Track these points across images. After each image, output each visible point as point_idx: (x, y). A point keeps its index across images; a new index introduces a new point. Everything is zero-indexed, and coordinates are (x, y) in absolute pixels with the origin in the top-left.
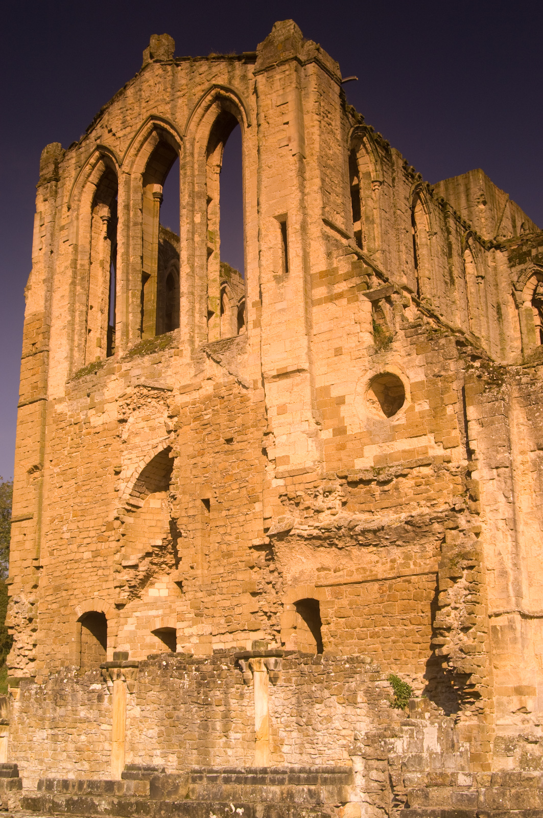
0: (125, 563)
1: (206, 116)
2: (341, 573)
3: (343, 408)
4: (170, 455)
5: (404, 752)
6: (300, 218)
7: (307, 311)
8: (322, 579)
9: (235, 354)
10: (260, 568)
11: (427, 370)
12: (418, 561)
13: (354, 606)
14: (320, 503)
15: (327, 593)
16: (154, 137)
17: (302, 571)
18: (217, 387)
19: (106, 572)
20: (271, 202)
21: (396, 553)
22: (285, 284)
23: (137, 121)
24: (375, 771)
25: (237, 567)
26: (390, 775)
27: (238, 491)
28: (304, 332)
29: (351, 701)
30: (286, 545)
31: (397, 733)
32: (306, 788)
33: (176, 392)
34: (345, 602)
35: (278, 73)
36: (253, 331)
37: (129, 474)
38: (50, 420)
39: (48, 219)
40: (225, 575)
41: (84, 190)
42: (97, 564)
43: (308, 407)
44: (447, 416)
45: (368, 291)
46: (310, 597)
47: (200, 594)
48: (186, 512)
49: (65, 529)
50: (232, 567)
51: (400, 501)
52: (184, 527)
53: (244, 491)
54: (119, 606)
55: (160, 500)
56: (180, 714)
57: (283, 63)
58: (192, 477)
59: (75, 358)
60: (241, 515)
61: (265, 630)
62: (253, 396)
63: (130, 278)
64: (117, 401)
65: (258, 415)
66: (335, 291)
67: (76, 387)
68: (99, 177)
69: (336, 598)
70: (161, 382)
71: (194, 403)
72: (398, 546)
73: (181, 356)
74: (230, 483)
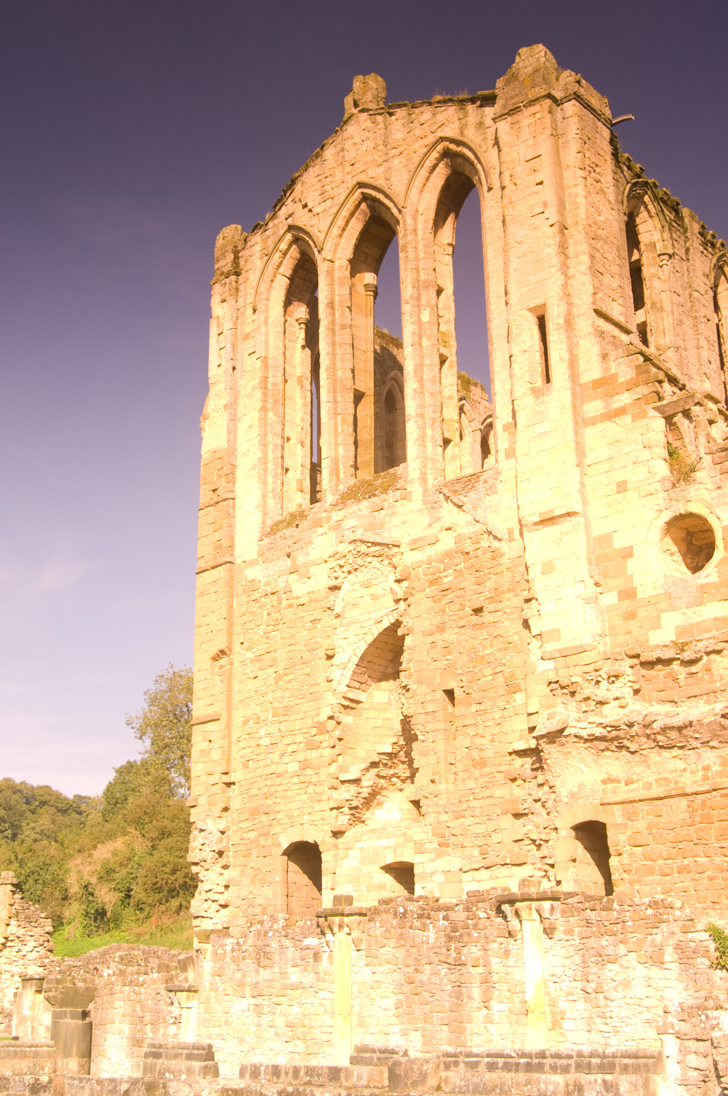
0: (343, 777)
1: (431, 179)
2: (635, 786)
3: (630, 562)
4: (400, 632)
6: (563, 309)
7: (577, 433)
8: (609, 795)
9: (481, 494)
10: (525, 781)
13: (654, 831)
14: (603, 691)
15: (616, 813)
16: (363, 211)
17: (582, 784)
18: (459, 539)
19: (319, 789)
20: (523, 290)
21: (710, 757)
22: (546, 399)
23: (340, 191)
24: (694, 1055)
25: (494, 780)
26: (714, 1061)
27: (491, 677)
28: (575, 461)
29: (657, 960)
30: (559, 749)
31: (722, 1004)
32: (599, 1077)
33: (404, 548)
34: (641, 825)
35: (525, 117)
36: (505, 463)
37: (345, 658)
38: (239, 589)
39: (227, 325)
40: (478, 790)
41: (274, 285)
42: (306, 779)
43: (583, 563)
45: (659, 404)
46: (593, 819)
47: (444, 817)
48: (423, 708)
49: (262, 732)
50: (486, 779)
51: (712, 686)
52: (420, 727)
53: (500, 678)
54: (337, 834)
55: (387, 692)
56: (424, 977)
57: (532, 103)
58: (429, 660)
59: (269, 507)
60: (496, 709)
61: (533, 864)
62: (508, 550)
63: (339, 398)
64: (326, 562)
65: (516, 575)
66: (615, 406)
67: (272, 546)
68: (292, 267)
69: (629, 819)
70: (384, 535)
71: (429, 562)
72: (713, 747)
73: (410, 500)
74: (481, 667)
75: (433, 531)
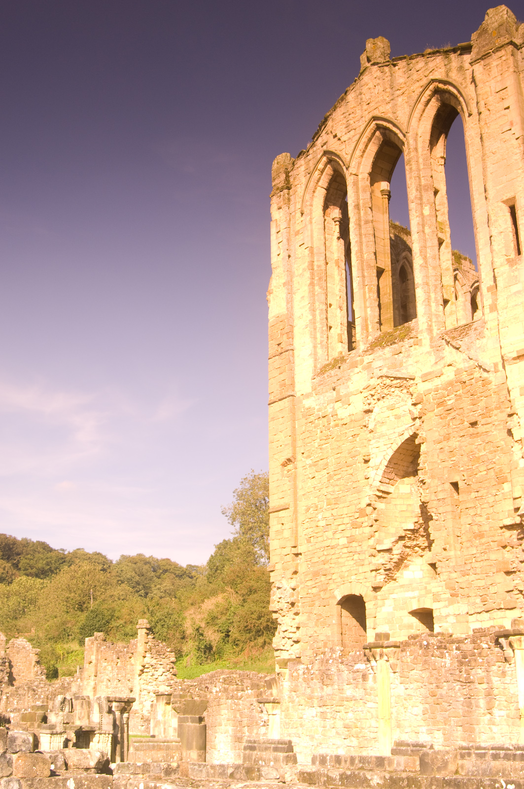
0: (379, 548)
1: (426, 111)
4: (417, 442)
9: (473, 339)
10: (513, 547)
16: (377, 137)
18: (458, 372)
19: (362, 557)
20: (498, 188)
22: (519, 267)
23: (360, 124)
25: (490, 547)
27: (485, 472)
33: (418, 380)
35: (494, 60)
36: (490, 315)
37: (377, 461)
38: (299, 415)
39: (283, 226)
40: (478, 555)
41: (315, 194)
42: (352, 549)
47: (454, 575)
48: (436, 496)
49: (320, 516)
50: (484, 547)
52: (434, 510)
53: (492, 473)
54: (376, 589)
55: (409, 485)
56: (443, 692)
57: (499, 49)
58: (439, 461)
59: (319, 355)
60: (490, 496)
61: (521, 608)
62: (494, 379)
63: (366, 274)
64: (361, 392)
65: (501, 397)
67: (322, 382)
68: (328, 181)
70: (403, 371)
71: (436, 390)
73: (421, 346)
74: (477, 465)
75: (438, 367)
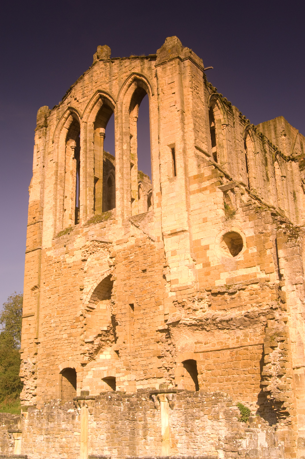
0: (86, 340)
1: (129, 90)
2: (208, 345)
3: (208, 252)
4: (111, 279)
5: (247, 447)
6: (182, 146)
7: (187, 197)
8: (198, 349)
9: (147, 222)
10: (163, 343)
11: (255, 229)
12: (252, 337)
13: (216, 364)
14: (196, 305)
15: (201, 356)
16: (100, 102)
17: (187, 344)
18: (137, 241)
19: (76, 345)
20: (166, 137)
21: (239, 333)
22: (174, 183)
23: (90, 93)
25: (150, 342)
27: (149, 299)
28: (186, 209)
29: (217, 419)
30: (177, 329)
31: (243, 436)
33: (114, 244)
34: (211, 361)
35: (168, 66)
36: (157, 209)
37: (88, 290)
38: (43, 260)
39: (41, 148)
40: (143, 346)
41: (61, 132)
42: (71, 341)
43: (188, 252)
44: (267, 255)
45: (221, 186)
46: (191, 359)
47: (129, 358)
48: (121, 311)
49: (52, 321)
50: (147, 342)
51: (241, 304)
52: (119, 319)
53: (153, 299)
54: (83, 365)
55: (106, 305)
56: (119, 426)
57: (171, 60)
58: (124, 291)
59: (57, 225)
60: (151, 312)
61: (166, 378)
62: (157, 246)
63: (88, 180)
64: (81, 249)
65: (161, 256)
66: (203, 186)
67: (58, 242)
68: (69, 124)
69: (206, 359)
70: (106, 238)
71: (124, 250)
72: (241, 329)
73: (117, 224)
74: (145, 294)
75: (126, 237)
